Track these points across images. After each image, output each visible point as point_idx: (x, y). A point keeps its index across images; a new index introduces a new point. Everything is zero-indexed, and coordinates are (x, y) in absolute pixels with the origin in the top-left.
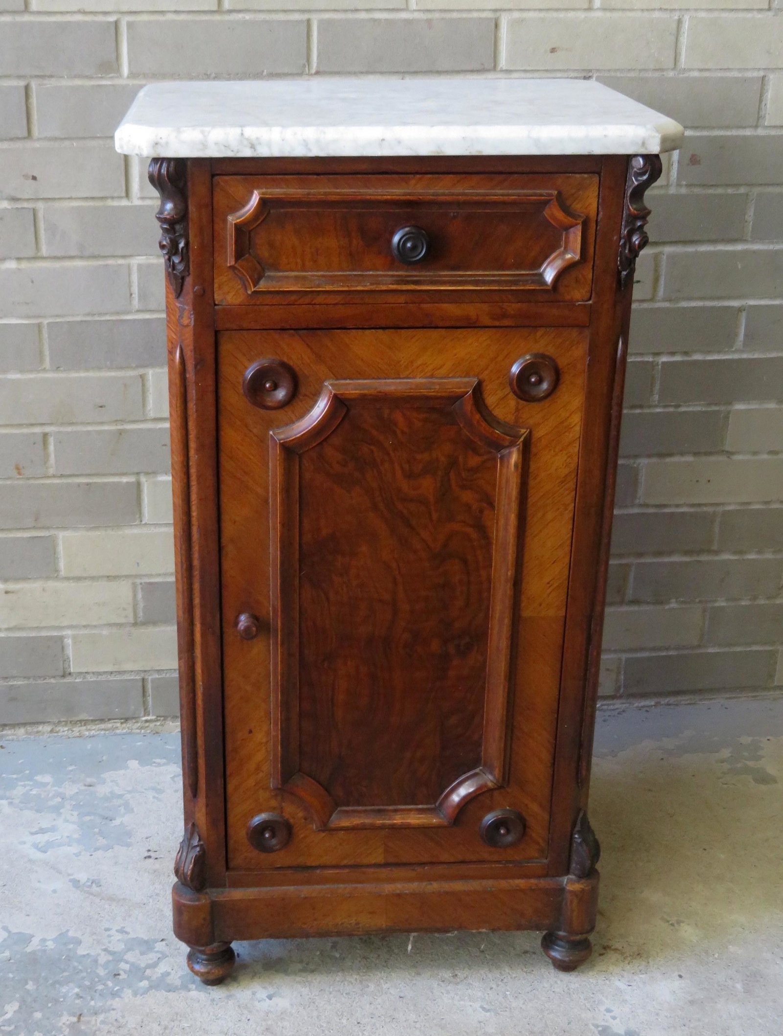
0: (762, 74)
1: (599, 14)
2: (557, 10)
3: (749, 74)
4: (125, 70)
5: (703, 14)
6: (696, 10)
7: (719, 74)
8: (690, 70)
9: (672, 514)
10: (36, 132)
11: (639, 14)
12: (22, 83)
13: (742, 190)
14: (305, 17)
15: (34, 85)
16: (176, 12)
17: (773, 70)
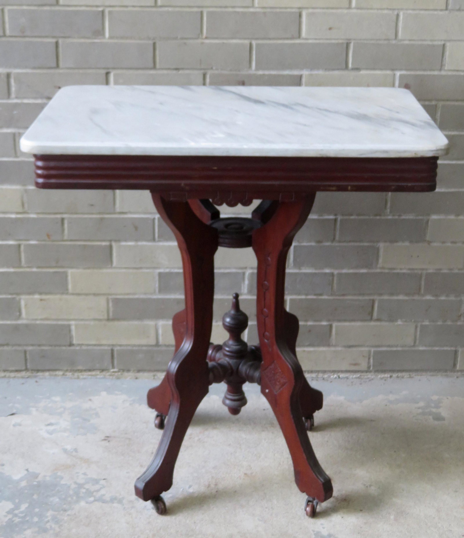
0: (443, 43)
1: (355, 11)
2: (332, 8)
3: (436, 43)
4: (107, 35)
5: (410, 12)
6: (407, 9)
7: (420, 43)
8: (404, 40)
9: (398, 274)
10: (61, 64)
11: (376, 11)
12: (54, 40)
13: (433, 103)
14: (199, 10)
15: (60, 41)
16: (134, 6)
17: (449, 41)
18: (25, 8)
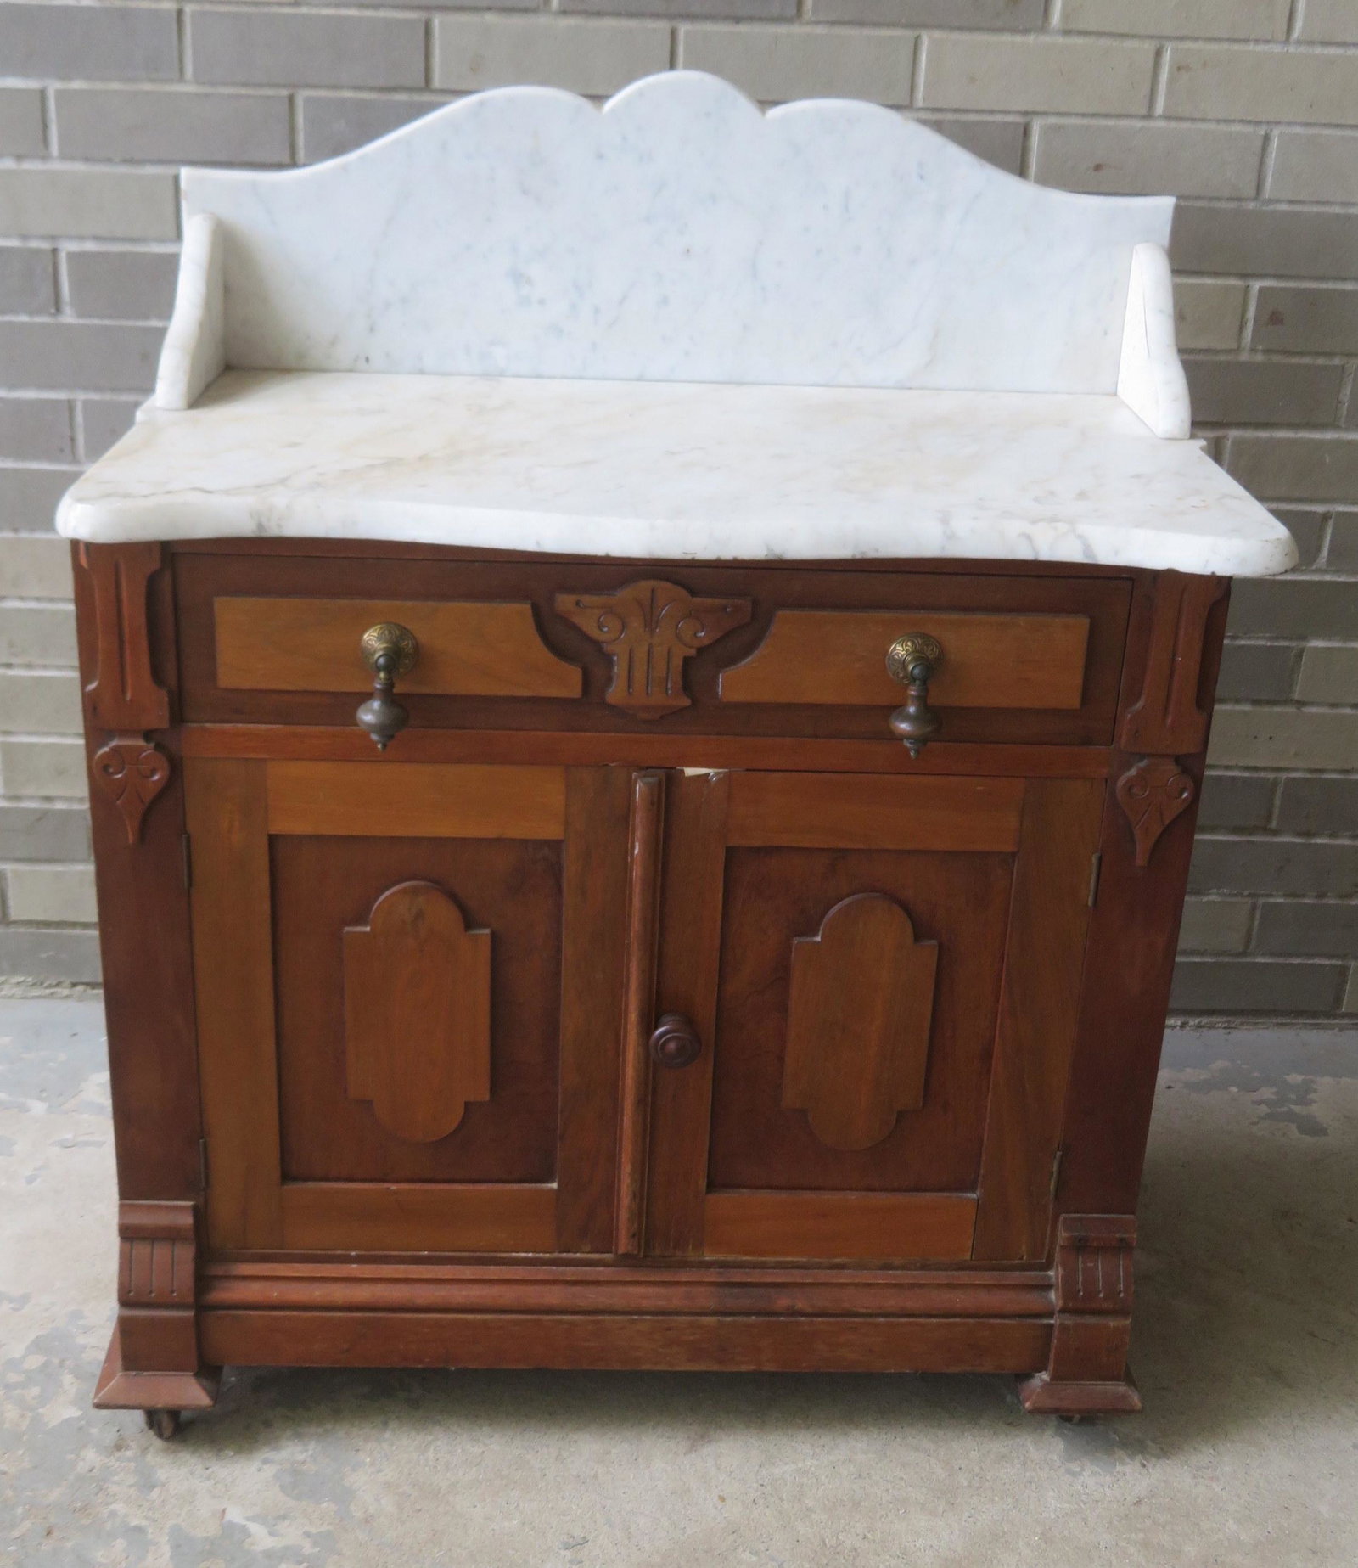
1: (1162, 124)
2: (1107, 116)
5: (1298, 130)
6: (1289, 124)
7: (1316, 209)
8: (1278, 201)
9: (1219, 778)
11: (1212, 126)
13: (1337, 361)
18: (347, 94)
